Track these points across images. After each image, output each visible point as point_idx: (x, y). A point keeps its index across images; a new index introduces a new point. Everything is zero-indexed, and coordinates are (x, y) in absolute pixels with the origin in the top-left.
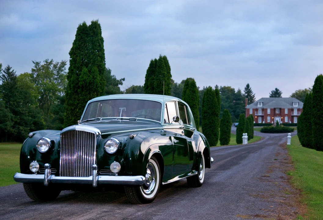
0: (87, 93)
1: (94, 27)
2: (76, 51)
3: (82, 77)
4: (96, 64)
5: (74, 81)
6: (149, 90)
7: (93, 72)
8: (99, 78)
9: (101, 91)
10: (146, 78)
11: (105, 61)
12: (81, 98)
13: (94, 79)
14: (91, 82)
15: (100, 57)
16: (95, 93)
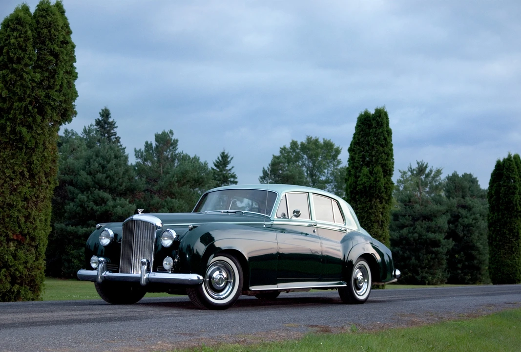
0: (368, 200)
1: (377, 116)
2: (354, 147)
3: (361, 180)
4: (380, 163)
5: (351, 185)
6: (493, 201)
7: (376, 174)
8: (383, 181)
9: (387, 198)
10: (490, 184)
11: (393, 159)
12: (359, 206)
13: (377, 182)
14: (372, 185)
15: (385, 153)
16: (378, 200)
